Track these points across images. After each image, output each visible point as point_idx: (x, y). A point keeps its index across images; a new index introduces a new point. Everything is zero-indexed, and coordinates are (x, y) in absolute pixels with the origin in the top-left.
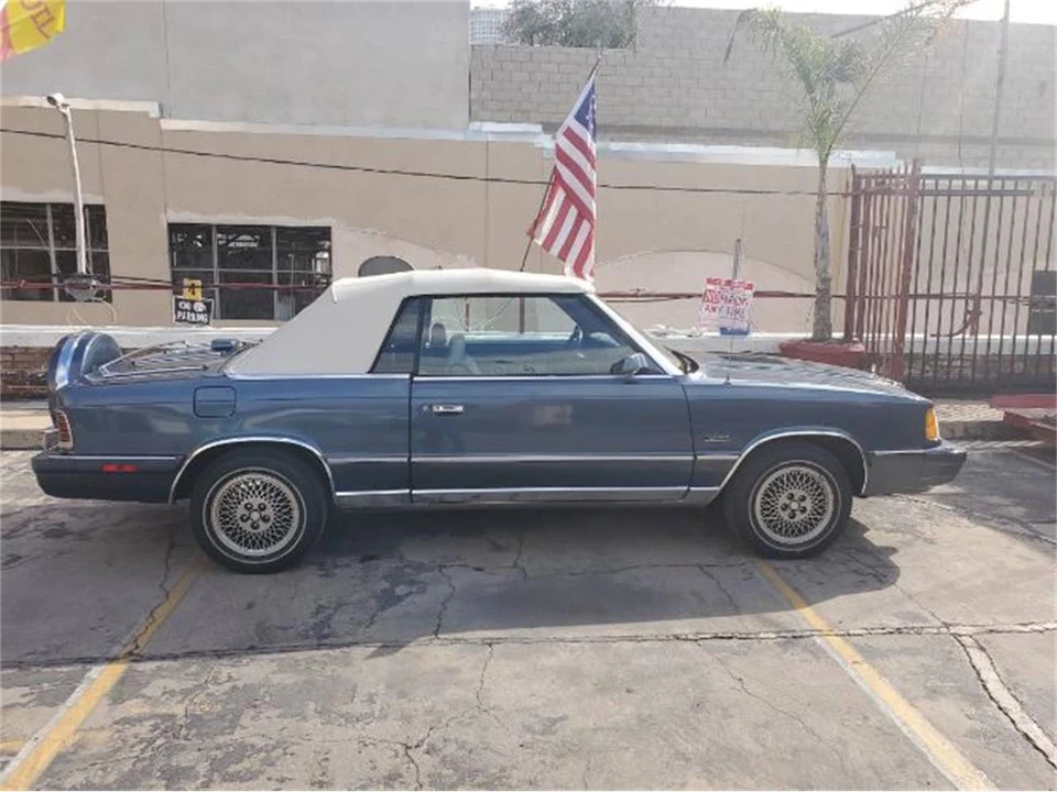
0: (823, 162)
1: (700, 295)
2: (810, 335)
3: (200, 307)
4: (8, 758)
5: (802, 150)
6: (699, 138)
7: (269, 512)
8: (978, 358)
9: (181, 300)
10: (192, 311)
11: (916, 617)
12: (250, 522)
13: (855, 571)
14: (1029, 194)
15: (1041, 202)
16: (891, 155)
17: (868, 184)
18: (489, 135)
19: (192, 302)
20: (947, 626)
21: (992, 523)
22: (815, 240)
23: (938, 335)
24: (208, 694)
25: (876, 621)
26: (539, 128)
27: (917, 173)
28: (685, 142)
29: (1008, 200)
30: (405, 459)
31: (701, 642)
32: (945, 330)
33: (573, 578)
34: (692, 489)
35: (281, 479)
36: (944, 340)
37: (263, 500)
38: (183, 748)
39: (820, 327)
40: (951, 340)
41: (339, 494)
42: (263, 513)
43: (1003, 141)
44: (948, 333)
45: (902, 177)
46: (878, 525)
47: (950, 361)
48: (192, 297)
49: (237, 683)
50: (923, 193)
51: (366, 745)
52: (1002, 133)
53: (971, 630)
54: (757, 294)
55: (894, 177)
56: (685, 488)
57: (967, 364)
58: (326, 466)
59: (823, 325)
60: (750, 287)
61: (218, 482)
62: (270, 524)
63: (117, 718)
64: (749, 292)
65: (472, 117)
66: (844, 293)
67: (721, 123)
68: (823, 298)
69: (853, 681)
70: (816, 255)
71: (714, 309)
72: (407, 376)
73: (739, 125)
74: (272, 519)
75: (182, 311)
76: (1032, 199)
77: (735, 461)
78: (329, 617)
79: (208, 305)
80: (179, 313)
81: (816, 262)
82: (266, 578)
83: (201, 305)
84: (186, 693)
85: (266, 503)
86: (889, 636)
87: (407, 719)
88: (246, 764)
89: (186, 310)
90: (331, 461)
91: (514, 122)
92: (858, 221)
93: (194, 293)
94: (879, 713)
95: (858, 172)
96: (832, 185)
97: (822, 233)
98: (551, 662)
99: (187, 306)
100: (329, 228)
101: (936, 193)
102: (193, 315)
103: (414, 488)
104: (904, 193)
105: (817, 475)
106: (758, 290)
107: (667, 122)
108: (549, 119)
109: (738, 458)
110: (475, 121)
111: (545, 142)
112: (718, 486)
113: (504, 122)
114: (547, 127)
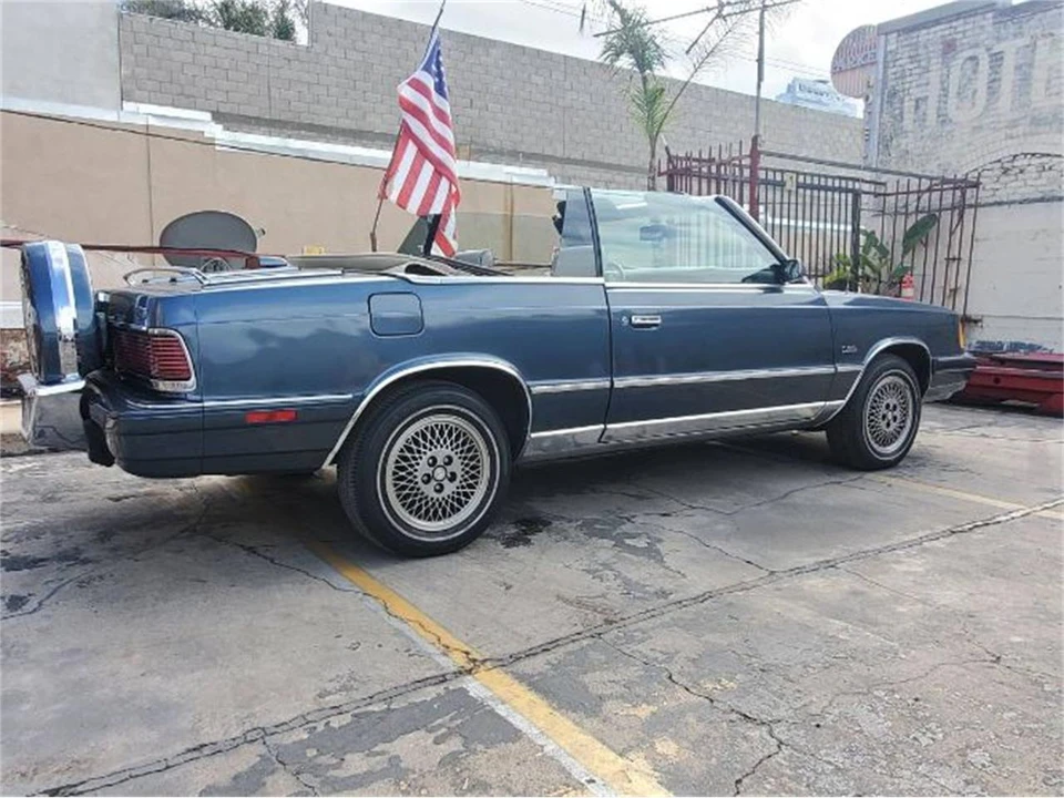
5: (471, 162)
7: (456, 467)
12: (433, 483)
16: (544, 172)
18: (149, 117)
26: (207, 116)
28: (364, 146)
30: (608, 384)
37: (448, 452)
58: (528, 398)
61: (397, 429)
62: (456, 483)
65: (125, 96)
72: (601, 280)
74: (459, 476)
77: (858, 373)
85: (452, 454)
90: (533, 389)
91: (177, 107)
103: (608, 424)
105: (902, 383)
107: (345, 123)
108: (223, 109)
109: (861, 368)
110: (129, 101)
111: (216, 131)
112: (843, 399)
113: (166, 105)
114: (218, 117)
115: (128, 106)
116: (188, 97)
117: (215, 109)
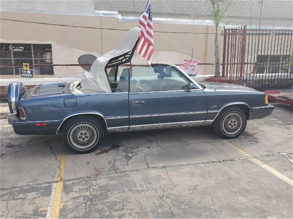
0: (217, 25)
1: (183, 65)
2: (214, 75)
3: (29, 72)
4: (45, 213)
5: (195, 20)
6: (165, 16)
7: (88, 135)
8: (257, 80)
9: (22, 70)
10: (27, 73)
11: (271, 152)
12: (82, 138)
13: (250, 141)
14: (269, 34)
15: (272, 37)
17: (229, 32)
18: (102, 14)
19: (26, 70)
20: (279, 153)
21: (276, 125)
22: (215, 48)
23: (247, 74)
24: (93, 189)
25: (262, 153)
26: (116, 13)
27: (246, 29)
29: (264, 36)
30: (128, 117)
31: (220, 162)
32: (249, 73)
33: (176, 148)
34: (207, 121)
35: (91, 125)
36: (248, 76)
37: (86, 132)
38: (97, 204)
39: (216, 73)
40: (250, 76)
41: (108, 128)
42: (86, 135)
43: (263, 19)
44: (249, 74)
45: (240, 30)
46: (248, 128)
47: (250, 81)
48: (26, 69)
49: (100, 185)
50: (247, 34)
51: (148, 198)
52: (262, 16)
53: (286, 154)
54: (198, 64)
55: (238, 30)
56: (204, 121)
57: (254, 82)
58: (105, 120)
59: (217, 73)
60: (196, 62)
61: (72, 127)
62: (88, 138)
63: (71, 198)
64: (196, 63)
66: (222, 63)
67: (172, 12)
68: (217, 64)
69: (264, 169)
70: (215, 53)
71: (187, 69)
72: (127, 93)
73: (177, 12)
74: (89, 137)
75: (23, 73)
76: (270, 36)
77: (218, 113)
78: (114, 164)
79: (32, 71)
80: (22, 74)
81: (215, 54)
82: (88, 155)
83: (29, 71)
84: (87, 189)
85: (87, 132)
86: (266, 157)
87: (155, 190)
88: (118, 207)
89: (24, 73)
90: (106, 118)
91: (109, 11)
92: (226, 43)
93: (27, 68)
94: (275, 176)
95: (226, 28)
96: (220, 32)
97: (217, 46)
98: (184, 171)
99: (25, 72)
100: (51, 44)
101: (249, 34)
102: (27, 75)
103: (130, 125)
104: (241, 34)
105: (238, 115)
106: (199, 63)
108: (121, 10)
109: (219, 111)
110: (97, 10)
111: (120, 17)
112: (213, 119)
113: (106, 10)
114: (120, 12)
115: (97, 12)
116: (112, 7)
117: (119, 10)
